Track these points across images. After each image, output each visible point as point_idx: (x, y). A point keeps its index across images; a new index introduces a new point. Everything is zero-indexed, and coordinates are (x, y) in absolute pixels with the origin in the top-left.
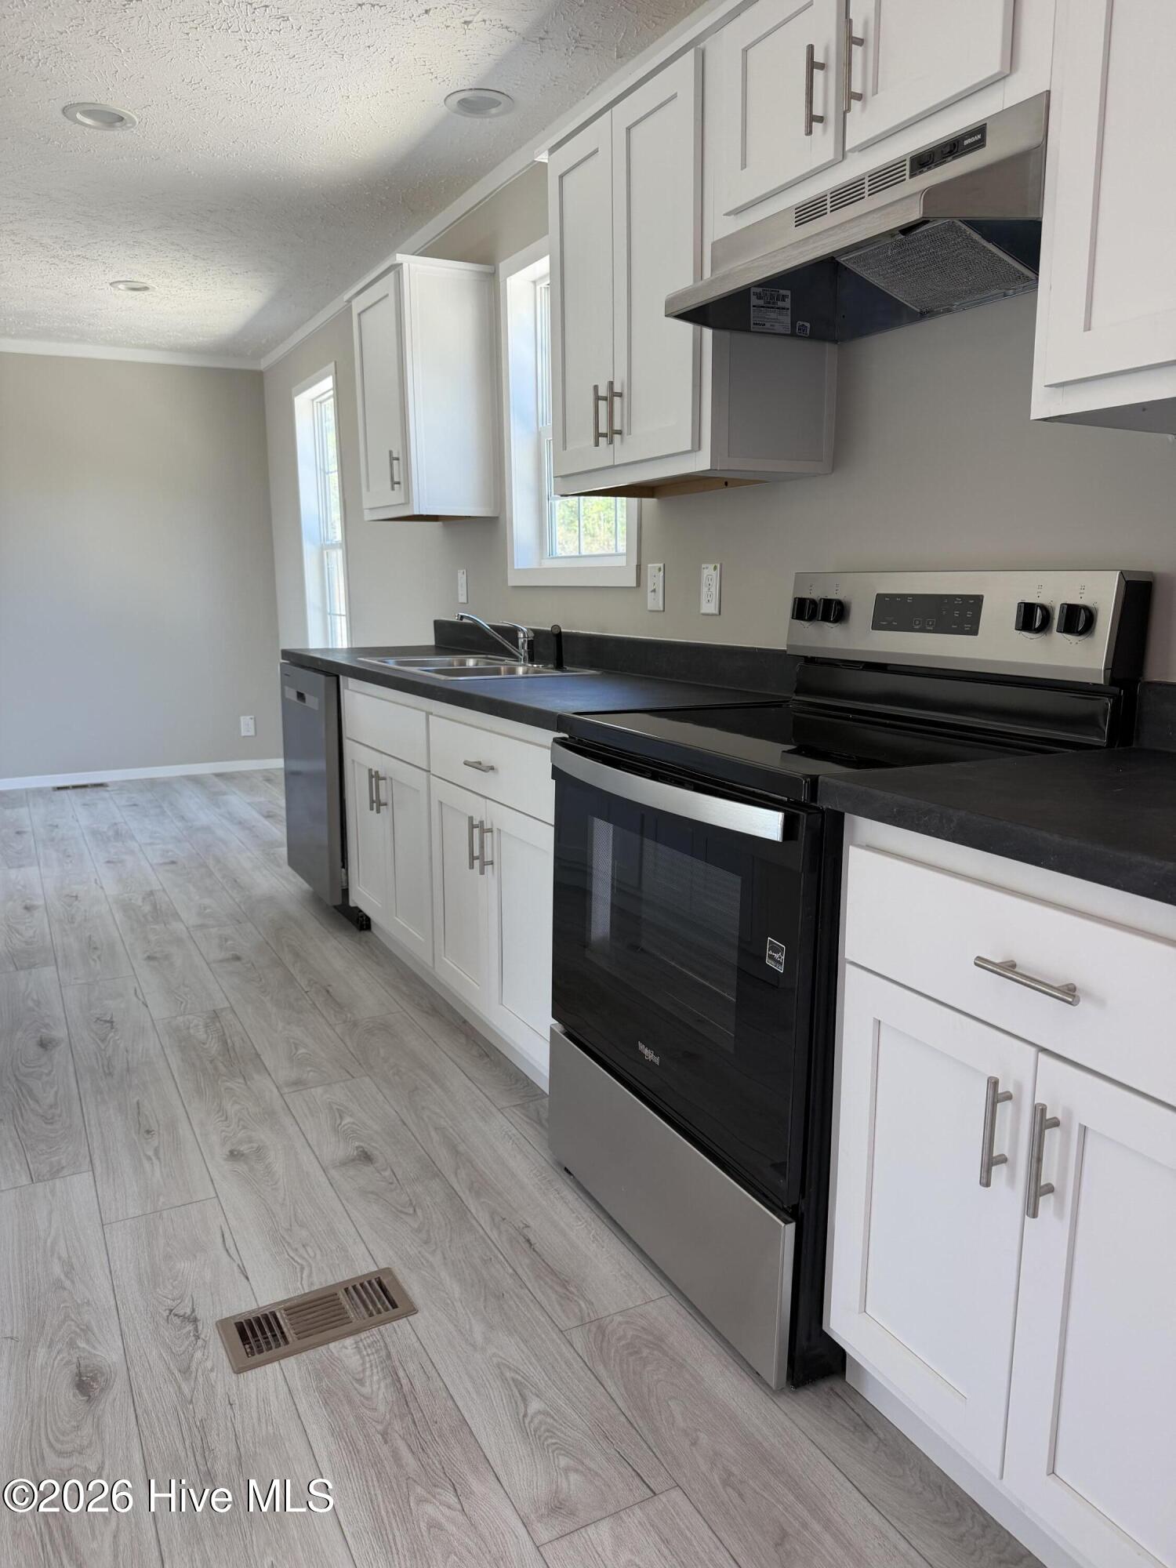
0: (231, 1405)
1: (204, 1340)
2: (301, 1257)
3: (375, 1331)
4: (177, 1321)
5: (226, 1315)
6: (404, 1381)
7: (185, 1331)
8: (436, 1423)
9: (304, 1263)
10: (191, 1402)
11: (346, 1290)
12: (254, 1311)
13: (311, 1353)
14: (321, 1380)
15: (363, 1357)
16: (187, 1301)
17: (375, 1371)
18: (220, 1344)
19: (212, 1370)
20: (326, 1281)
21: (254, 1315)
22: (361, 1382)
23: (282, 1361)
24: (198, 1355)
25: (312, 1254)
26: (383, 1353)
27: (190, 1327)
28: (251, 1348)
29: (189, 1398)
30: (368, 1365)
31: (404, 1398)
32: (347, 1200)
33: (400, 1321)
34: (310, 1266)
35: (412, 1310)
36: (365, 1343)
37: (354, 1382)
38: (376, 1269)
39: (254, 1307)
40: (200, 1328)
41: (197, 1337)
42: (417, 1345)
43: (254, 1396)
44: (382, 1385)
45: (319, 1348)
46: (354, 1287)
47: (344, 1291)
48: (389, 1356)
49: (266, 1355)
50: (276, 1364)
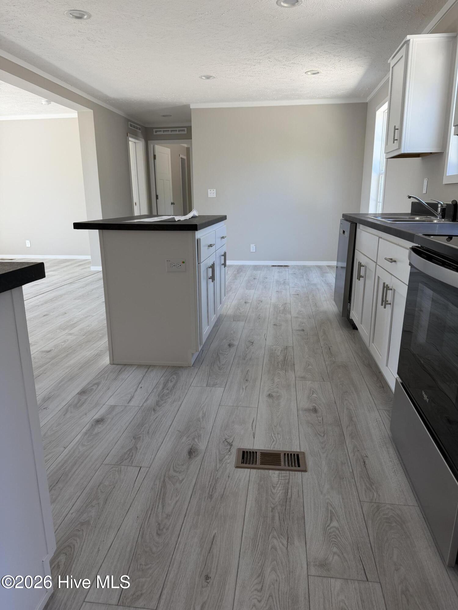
0: (229, 477)
1: (231, 452)
2: (275, 437)
3: (288, 472)
4: (226, 443)
5: (242, 447)
6: (289, 494)
7: (227, 447)
8: (293, 513)
9: (275, 440)
10: (217, 471)
11: (285, 454)
12: (250, 449)
13: (262, 471)
14: (261, 481)
15: (279, 479)
16: (232, 438)
17: (281, 486)
18: (235, 456)
19: (229, 463)
20: (280, 448)
21: (250, 451)
22: (274, 487)
23: (251, 470)
24: (227, 457)
25: (279, 438)
26: (287, 481)
27: (229, 447)
28: (244, 461)
29: (218, 469)
30: (279, 483)
31: (286, 499)
32: (301, 423)
33: (299, 472)
34: (277, 441)
35: (305, 471)
36: (282, 475)
37: (271, 487)
38: (299, 451)
39: (252, 448)
40: (232, 448)
41: (229, 451)
42: (300, 483)
43: (237, 477)
44: (281, 492)
45: (265, 470)
46: (288, 454)
47: (284, 454)
48: (288, 483)
49: (247, 465)
50: (249, 470)
